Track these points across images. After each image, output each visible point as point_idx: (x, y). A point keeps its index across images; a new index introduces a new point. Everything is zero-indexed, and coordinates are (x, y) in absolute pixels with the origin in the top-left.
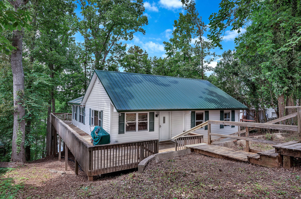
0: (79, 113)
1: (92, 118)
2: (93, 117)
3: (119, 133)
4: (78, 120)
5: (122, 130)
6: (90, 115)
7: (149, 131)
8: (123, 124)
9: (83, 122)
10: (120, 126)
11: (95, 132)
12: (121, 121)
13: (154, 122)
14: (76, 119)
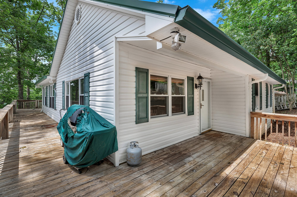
0: (49, 95)
1: (67, 97)
2: (69, 95)
3: (137, 123)
4: (48, 105)
5: (143, 115)
6: (63, 93)
7: (188, 115)
8: (145, 100)
9: (53, 108)
10: (140, 104)
11: (69, 122)
12: (141, 91)
13: (193, 98)
14: (46, 104)
